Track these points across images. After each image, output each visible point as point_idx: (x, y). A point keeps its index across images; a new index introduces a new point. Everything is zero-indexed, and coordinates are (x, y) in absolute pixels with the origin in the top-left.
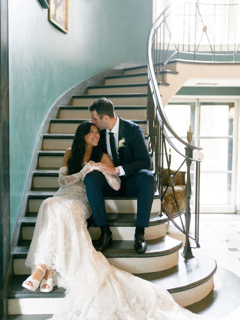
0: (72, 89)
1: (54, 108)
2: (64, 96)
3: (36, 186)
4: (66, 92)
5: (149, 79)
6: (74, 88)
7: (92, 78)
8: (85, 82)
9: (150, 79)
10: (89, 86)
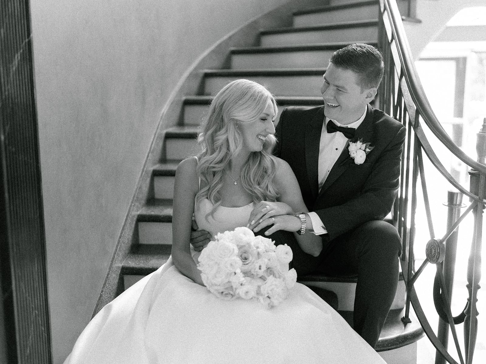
0: (230, 38)
1: (192, 75)
2: (213, 51)
3: (143, 240)
4: (218, 42)
5: (382, 10)
6: (233, 35)
7: (269, 15)
8: (255, 22)
9: (385, 9)
10: (262, 30)
